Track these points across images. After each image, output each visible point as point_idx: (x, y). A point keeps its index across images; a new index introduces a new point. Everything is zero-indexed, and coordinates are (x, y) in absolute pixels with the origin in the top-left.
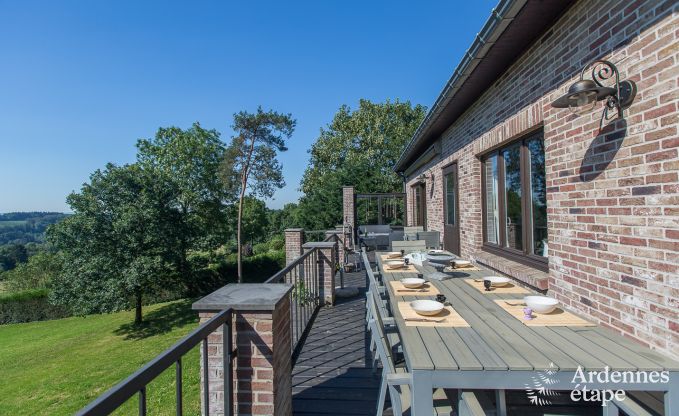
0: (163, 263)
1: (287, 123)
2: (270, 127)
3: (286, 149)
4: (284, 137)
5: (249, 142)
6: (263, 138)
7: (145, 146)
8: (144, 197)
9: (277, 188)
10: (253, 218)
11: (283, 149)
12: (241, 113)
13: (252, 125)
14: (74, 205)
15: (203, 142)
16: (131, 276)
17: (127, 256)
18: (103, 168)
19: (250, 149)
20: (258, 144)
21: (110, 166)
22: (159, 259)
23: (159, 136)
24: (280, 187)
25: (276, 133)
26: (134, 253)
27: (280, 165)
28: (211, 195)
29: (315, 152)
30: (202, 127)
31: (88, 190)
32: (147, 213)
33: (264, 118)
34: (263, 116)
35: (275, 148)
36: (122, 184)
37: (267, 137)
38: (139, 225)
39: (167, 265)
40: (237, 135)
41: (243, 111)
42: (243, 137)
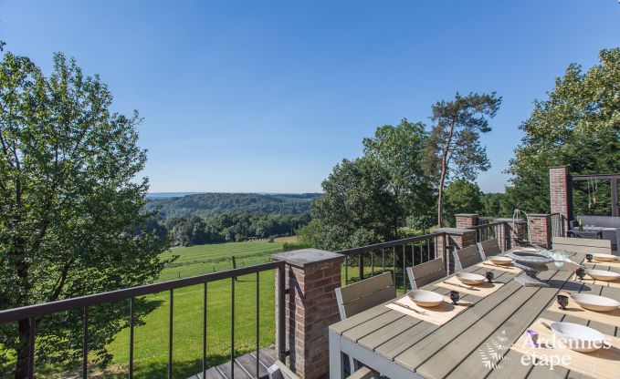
0: (376, 235)
1: (491, 102)
2: (470, 110)
3: (490, 130)
4: (487, 117)
5: (448, 129)
6: (463, 122)
7: (368, 143)
8: (363, 182)
9: (480, 171)
10: (466, 201)
11: (486, 130)
12: (438, 103)
13: (450, 113)
14: (325, 189)
15: (410, 134)
16: (355, 242)
17: (352, 226)
18: (341, 163)
19: (450, 135)
20: (459, 129)
21: (345, 161)
22: (372, 232)
23: (377, 134)
24: (485, 169)
25: (477, 116)
26: (357, 224)
27: (483, 147)
28: (418, 179)
29: (528, 127)
30: (409, 122)
31: (332, 178)
32: (365, 196)
33: (463, 103)
34: (462, 102)
35: (476, 130)
36: (350, 173)
37: (467, 121)
38: (361, 203)
39: (379, 237)
40: (436, 124)
41: (440, 102)
42: (442, 125)
